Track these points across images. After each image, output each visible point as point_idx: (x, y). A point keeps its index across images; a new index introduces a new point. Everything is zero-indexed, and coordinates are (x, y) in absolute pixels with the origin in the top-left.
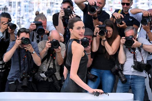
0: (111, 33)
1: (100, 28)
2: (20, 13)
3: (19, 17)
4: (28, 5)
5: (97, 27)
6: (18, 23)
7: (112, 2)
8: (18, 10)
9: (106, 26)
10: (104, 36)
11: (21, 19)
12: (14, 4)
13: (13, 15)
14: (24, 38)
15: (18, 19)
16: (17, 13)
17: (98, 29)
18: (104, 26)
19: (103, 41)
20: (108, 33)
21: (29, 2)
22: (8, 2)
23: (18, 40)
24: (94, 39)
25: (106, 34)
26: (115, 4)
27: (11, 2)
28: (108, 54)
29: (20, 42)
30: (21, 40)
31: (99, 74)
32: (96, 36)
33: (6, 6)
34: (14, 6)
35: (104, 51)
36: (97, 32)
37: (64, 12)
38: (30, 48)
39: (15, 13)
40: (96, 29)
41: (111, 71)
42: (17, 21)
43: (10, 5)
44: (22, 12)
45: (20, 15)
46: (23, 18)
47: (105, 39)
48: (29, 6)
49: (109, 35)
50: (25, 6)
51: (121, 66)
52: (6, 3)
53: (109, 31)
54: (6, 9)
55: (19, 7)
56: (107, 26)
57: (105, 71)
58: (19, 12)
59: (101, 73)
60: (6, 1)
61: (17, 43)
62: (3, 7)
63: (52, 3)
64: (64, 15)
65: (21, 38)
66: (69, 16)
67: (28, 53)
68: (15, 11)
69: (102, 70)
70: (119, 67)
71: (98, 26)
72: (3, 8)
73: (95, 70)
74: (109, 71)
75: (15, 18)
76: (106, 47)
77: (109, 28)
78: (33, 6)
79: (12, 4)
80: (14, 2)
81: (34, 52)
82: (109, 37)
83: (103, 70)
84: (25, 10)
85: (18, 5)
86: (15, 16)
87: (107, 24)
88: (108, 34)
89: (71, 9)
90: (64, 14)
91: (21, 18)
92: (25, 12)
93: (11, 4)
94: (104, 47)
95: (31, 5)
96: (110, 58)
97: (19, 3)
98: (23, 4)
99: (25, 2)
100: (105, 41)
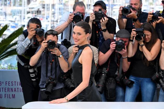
0: (150, 37)
1: (137, 32)
2: (53, 17)
3: (53, 21)
4: (63, 7)
5: (134, 31)
6: (53, 26)
7: (154, 4)
8: (52, 13)
9: (143, 29)
10: (141, 41)
11: (55, 23)
12: (48, 7)
13: (47, 19)
14: (51, 41)
15: (52, 23)
16: (51, 16)
17: (135, 33)
18: (141, 30)
19: (141, 46)
20: (147, 37)
21: (64, 4)
22: (41, 5)
23: (44, 44)
24: (130, 44)
25: (144, 39)
26: (157, 5)
27: (44, 5)
28: (147, 60)
29: (46, 46)
30: (47, 43)
31: (137, 82)
32: (132, 41)
33: (39, 9)
34: (47, 9)
35: (142, 56)
36: (134, 36)
37: (94, 15)
38: (57, 52)
39: (49, 17)
40: (133, 33)
41: (152, 80)
42: (51, 24)
43: (44, 8)
44: (56, 15)
45: (54, 18)
46: (57, 21)
47: (143, 43)
48: (64, 9)
49: (147, 40)
50: (60, 9)
51: (162, 73)
52: (39, 6)
53: (147, 35)
54: (39, 12)
55: (53, 10)
56: (145, 30)
57: (144, 78)
58: (53, 15)
59: (140, 81)
60: (39, 4)
61: (42, 47)
62: (36, 9)
63: (88, 5)
64: (95, 19)
65: (47, 42)
66: (100, 20)
67: (56, 57)
68: (49, 14)
69: (140, 78)
70: (160, 75)
71: (135, 29)
72: (35, 11)
73: (133, 78)
74: (149, 79)
75: (49, 21)
76: (145, 53)
77: (147, 31)
78: (68, 9)
79: (46, 6)
80: (47, 5)
81: (61, 56)
82: (148, 41)
83: (142, 77)
84: (60, 13)
85: (52, 7)
86: (49, 19)
87: (145, 28)
88: (145, 38)
89: (102, 12)
90: (94, 17)
91: (55, 21)
92: (60, 15)
93: (44, 6)
94: (142, 53)
95: (66, 7)
96: (149, 65)
97: (53, 5)
98: (57, 7)
99: (59, 5)
100: (143, 46)
